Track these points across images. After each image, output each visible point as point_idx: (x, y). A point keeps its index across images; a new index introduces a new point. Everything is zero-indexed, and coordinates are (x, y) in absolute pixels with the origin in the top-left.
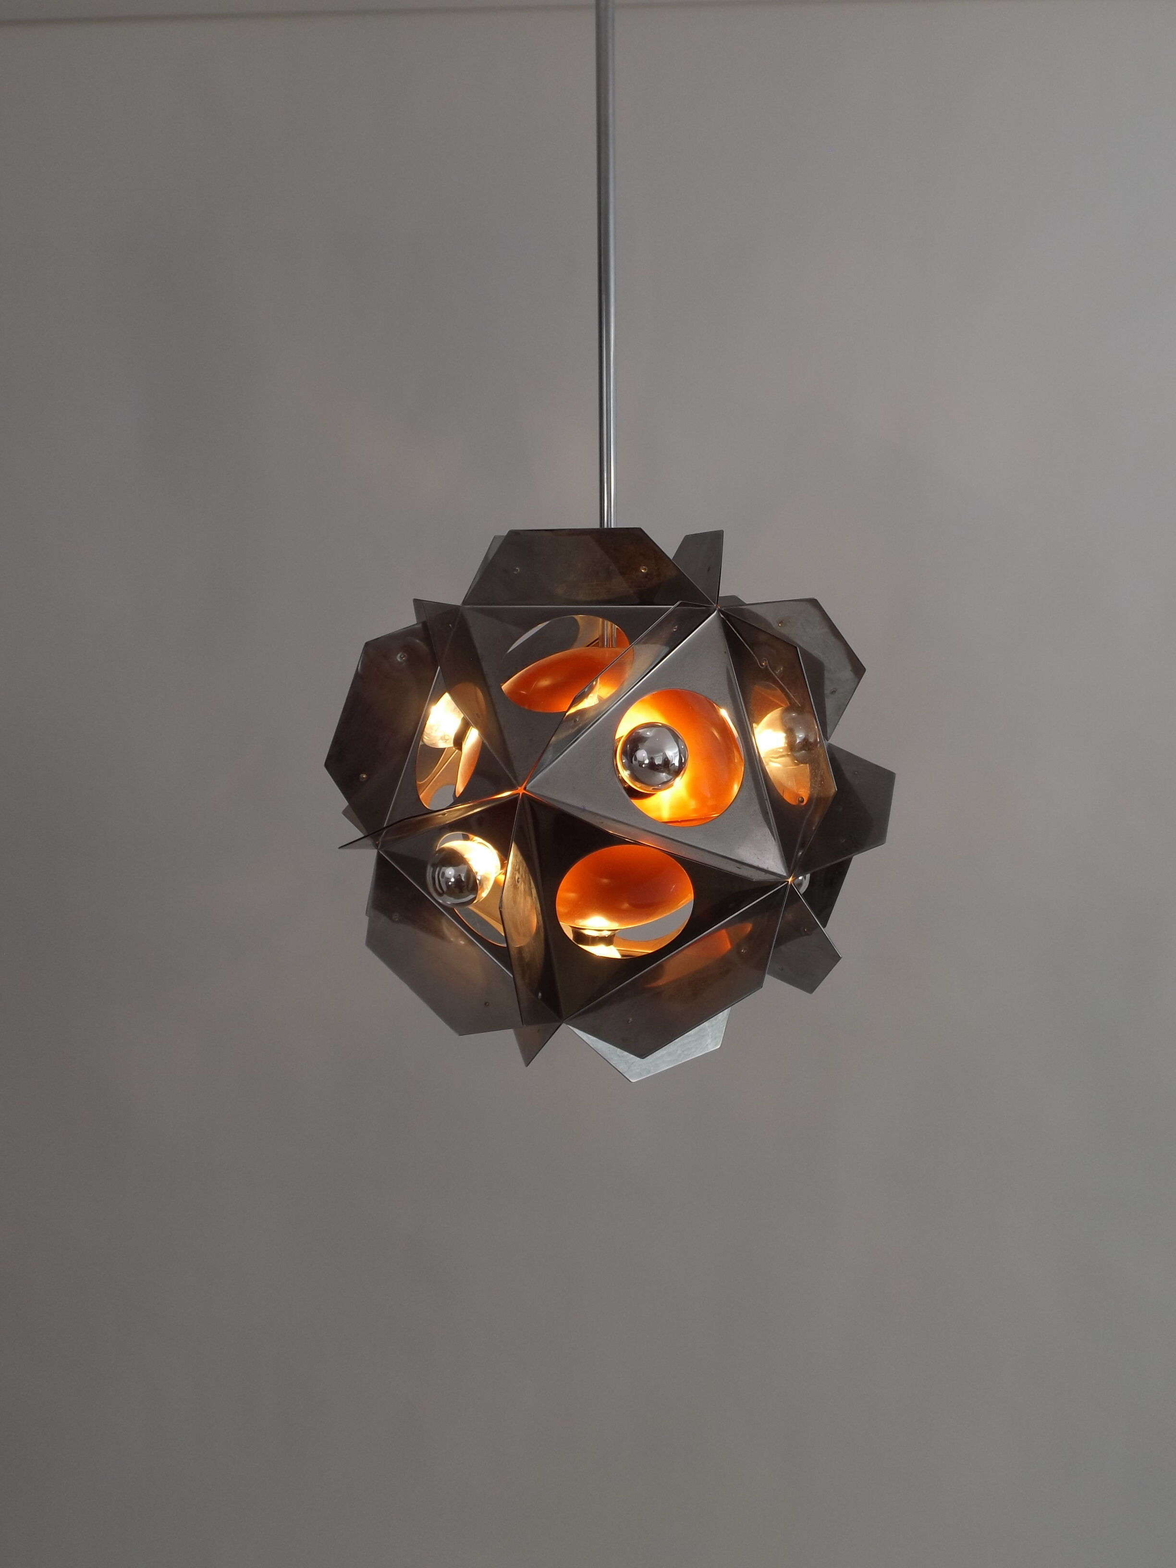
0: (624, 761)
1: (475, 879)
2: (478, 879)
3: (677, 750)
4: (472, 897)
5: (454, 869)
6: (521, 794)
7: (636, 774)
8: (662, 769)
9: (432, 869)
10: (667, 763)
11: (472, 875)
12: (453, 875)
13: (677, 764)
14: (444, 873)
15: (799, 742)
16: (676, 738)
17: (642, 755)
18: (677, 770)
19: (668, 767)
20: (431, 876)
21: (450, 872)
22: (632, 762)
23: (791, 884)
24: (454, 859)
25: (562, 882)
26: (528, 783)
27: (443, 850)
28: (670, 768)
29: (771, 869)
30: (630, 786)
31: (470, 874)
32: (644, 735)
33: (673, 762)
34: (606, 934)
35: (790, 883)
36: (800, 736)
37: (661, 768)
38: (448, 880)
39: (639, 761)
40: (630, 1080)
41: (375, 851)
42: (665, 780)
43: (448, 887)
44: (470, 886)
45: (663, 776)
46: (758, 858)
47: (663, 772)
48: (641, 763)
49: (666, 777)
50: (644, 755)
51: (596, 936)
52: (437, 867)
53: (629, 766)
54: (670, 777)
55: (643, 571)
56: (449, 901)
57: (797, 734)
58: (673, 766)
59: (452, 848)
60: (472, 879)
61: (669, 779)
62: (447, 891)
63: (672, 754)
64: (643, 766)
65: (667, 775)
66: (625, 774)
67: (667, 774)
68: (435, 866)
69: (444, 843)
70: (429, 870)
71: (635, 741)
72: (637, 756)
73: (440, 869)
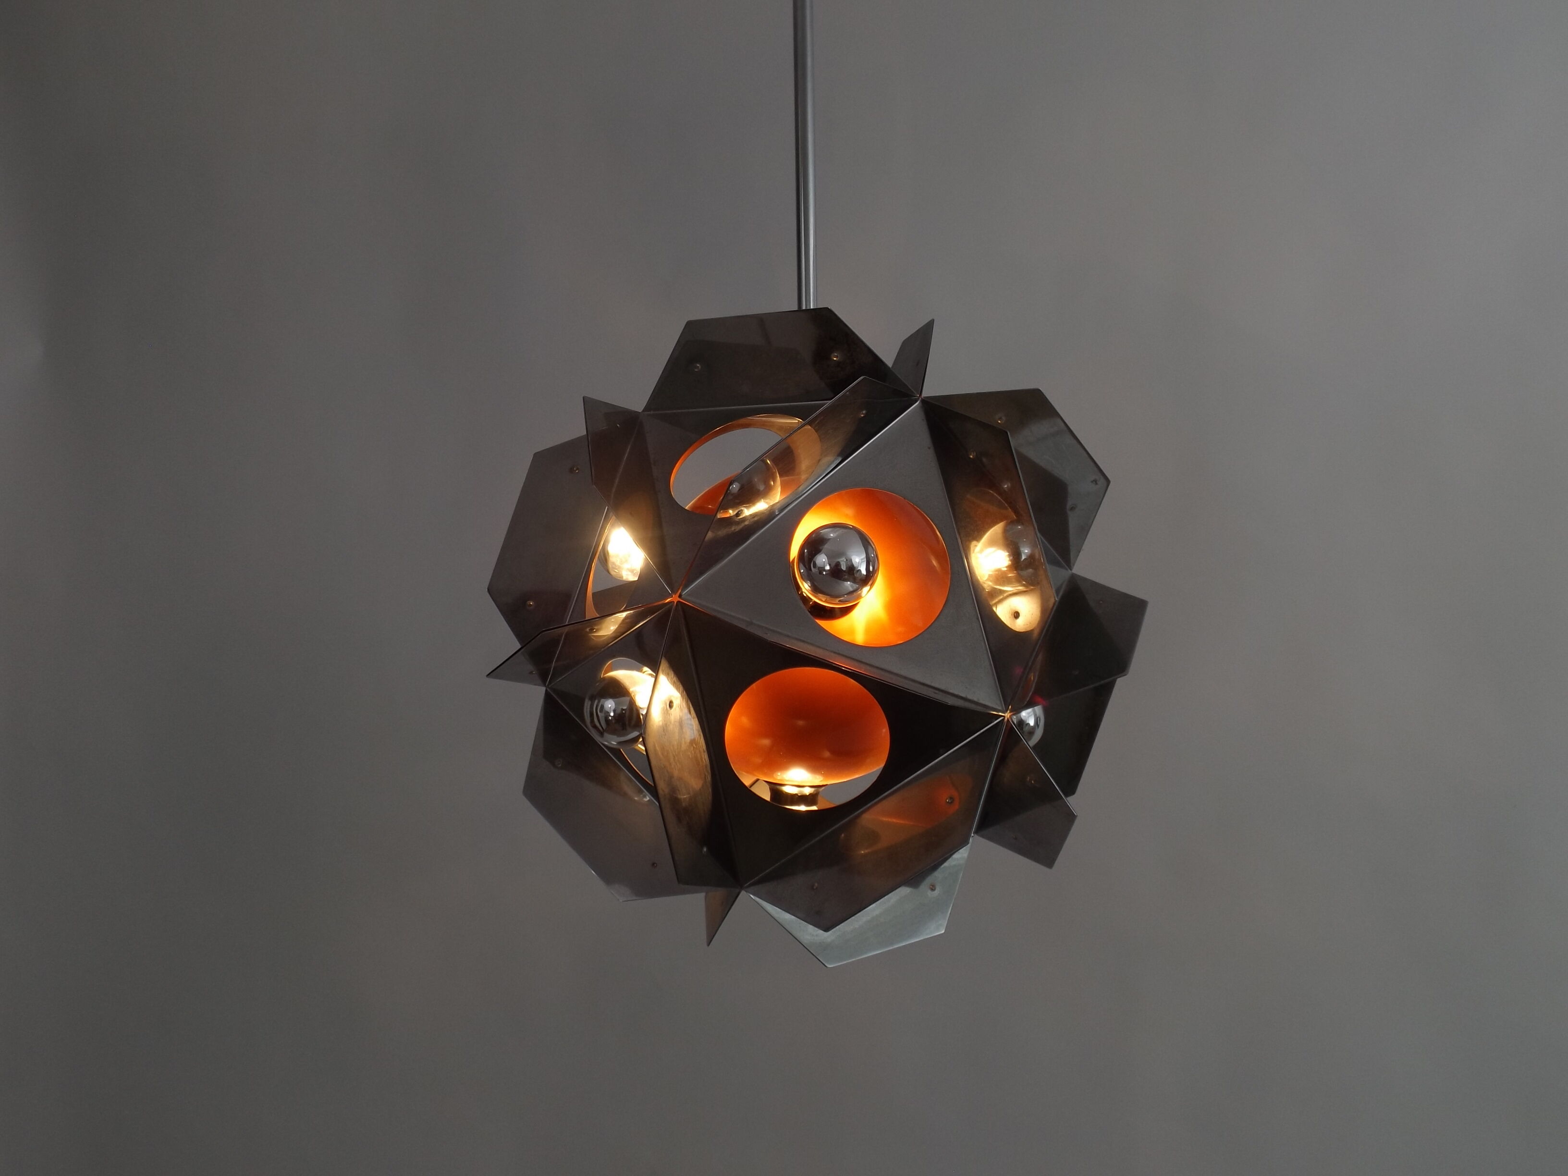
0: (802, 571)
1: (638, 714)
2: (642, 714)
3: (864, 556)
4: (635, 734)
5: (614, 701)
6: (675, 603)
7: (816, 583)
8: (846, 577)
9: (590, 703)
10: (852, 570)
11: (634, 709)
12: (613, 708)
13: (864, 572)
14: (602, 707)
15: (1025, 559)
16: (866, 543)
17: (822, 560)
18: (864, 578)
19: (854, 574)
20: (589, 710)
21: (610, 705)
22: (811, 570)
23: (1008, 720)
24: (618, 690)
25: (731, 713)
26: (683, 590)
27: (604, 679)
28: (855, 575)
29: (981, 701)
30: (815, 602)
31: (632, 707)
32: (826, 537)
33: (859, 569)
34: (807, 791)
35: (1006, 719)
36: (1026, 551)
37: (845, 575)
38: (608, 713)
39: (819, 568)
40: (826, 965)
41: (544, 689)
42: (851, 589)
43: (607, 720)
44: (633, 723)
45: (847, 585)
46: (967, 688)
47: (847, 580)
48: (822, 569)
49: (852, 586)
50: (824, 560)
51: (794, 793)
52: (595, 699)
53: (809, 576)
54: (856, 586)
55: (835, 359)
56: (612, 741)
57: (1022, 549)
58: (859, 573)
59: (614, 676)
60: (635, 715)
61: (855, 587)
62: (606, 729)
63: (859, 560)
64: (824, 573)
65: (851, 583)
66: (805, 587)
67: (853, 583)
68: (592, 699)
69: (607, 672)
70: (587, 704)
71: (814, 543)
72: (817, 562)
73: (599, 702)
